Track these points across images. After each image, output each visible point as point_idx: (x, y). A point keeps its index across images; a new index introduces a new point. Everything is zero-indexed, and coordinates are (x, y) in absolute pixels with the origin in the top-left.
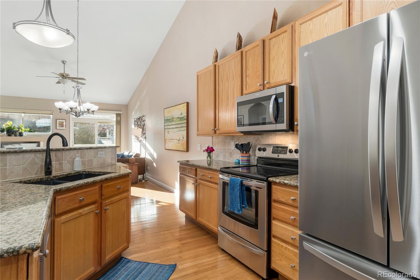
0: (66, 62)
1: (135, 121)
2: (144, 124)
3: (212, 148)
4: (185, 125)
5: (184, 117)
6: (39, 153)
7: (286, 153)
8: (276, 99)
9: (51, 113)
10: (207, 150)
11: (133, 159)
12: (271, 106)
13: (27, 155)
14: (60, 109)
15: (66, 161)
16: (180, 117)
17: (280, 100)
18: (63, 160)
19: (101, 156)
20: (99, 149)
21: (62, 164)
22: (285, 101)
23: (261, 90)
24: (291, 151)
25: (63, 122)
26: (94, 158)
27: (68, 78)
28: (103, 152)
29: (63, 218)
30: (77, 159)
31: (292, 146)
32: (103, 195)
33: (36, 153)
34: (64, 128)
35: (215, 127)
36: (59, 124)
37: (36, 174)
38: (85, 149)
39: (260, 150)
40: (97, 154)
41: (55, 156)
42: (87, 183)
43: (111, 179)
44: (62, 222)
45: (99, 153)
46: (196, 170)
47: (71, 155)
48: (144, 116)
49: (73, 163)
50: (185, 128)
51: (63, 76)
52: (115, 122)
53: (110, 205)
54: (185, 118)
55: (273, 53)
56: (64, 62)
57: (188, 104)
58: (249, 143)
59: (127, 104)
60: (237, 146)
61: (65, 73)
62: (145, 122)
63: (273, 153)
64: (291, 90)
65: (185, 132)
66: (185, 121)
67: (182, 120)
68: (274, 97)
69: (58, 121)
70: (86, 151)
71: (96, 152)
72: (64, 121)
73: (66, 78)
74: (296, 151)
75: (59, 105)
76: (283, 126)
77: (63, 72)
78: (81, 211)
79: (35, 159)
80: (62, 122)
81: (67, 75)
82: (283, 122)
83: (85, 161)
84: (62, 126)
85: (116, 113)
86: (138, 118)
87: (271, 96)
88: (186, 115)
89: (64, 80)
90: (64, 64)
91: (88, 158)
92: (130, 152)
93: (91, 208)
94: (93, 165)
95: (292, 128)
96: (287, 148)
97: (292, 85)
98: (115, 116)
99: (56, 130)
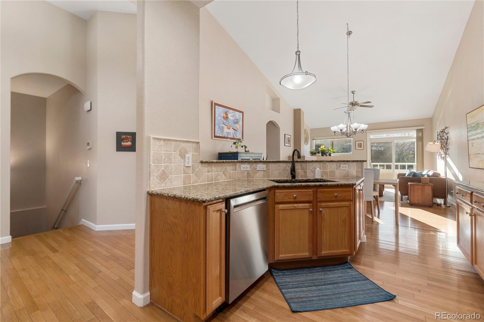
0: (355, 91)
1: (438, 135)
2: (448, 137)
6: (289, 163)
11: (425, 178)
13: (281, 164)
14: (335, 132)
15: (310, 171)
18: (307, 169)
19: (344, 168)
20: (342, 163)
21: (306, 172)
25: (361, 143)
26: (336, 170)
27: (357, 104)
28: (347, 166)
29: (281, 206)
30: (318, 169)
32: (318, 198)
33: (287, 163)
34: (362, 148)
36: (358, 145)
37: (287, 177)
38: (326, 162)
40: (340, 166)
41: (301, 166)
42: (300, 185)
43: (326, 186)
44: (280, 208)
45: (341, 165)
47: (314, 166)
48: (446, 128)
49: (314, 172)
51: (353, 104)
52: (416, 138)
53: (327, 208)
59: (431, 117)
61: (355, 101)
62: (448, 135)
69: (357, 142)
70: (328, 163)
71: (339, 165)
72: (362, 142)
73: (355, 105)
75: (334, 128)
77: (353, 101)
78: (295, 205)
79: (286, 167)
80: (360, 143)
81: (356, 102)
83: (327, 172)
84: (361, 147)
85: (417, 129)
86: (441, 130)
89: (354, 107)
90: (353, 93)
91: (329, 169)
92: (429, 171)
93: (305, 206)
94: (335, 175)
98: (415, 132)
99: (355, 150)
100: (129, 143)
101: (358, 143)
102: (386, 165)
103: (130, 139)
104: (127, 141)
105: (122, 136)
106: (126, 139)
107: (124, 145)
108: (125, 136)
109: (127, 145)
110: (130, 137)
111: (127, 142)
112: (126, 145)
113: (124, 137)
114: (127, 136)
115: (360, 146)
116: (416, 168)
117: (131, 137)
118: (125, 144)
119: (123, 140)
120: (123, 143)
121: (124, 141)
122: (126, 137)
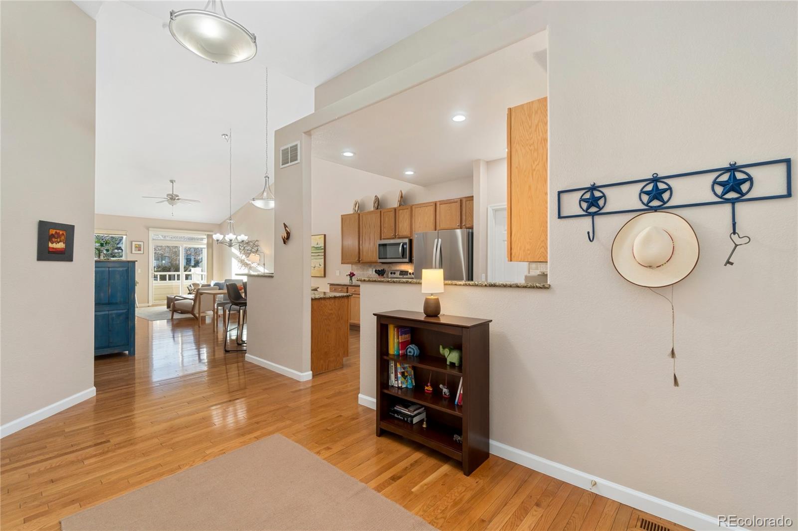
0: (175, 181)
1: (241, 245)
2: (258, 249)
3: (353, 273)
4: (323, 254)
5: (321, 247)
7: (407, 275)
8: (403, 246)
9: (125, 234)
10: (349, 275)
12: (400, 248)
16: (316, 246)
17: (405, 246)
22: (407, 247)
23: (393, 238)
24: (410, 274)
25: (141, 245)
31: (411, 271)
34: (142, 252)
35: (359, 258)
39: (391, 273)
46: (347, 288)
48: (257, 241)
50: (323, 257)
51: (172, 197)
52: (206, 244)
54: (323, 248)
55: (401, 218)
56: (172, 181)
57: (325, 235)
58: (384, 269)
60: (376, 271)
61: (174, 193)
62: (259, 247)
63: (400, 275)
64: (411, 241)
65: (323, 260)
66: (323, 251)
67: (318, 250)
68: (401, 244)
69: (134, 243)
72: (142, 243)
73: (174, 199)
74: (413, 274)
76: (407, 260)
80: (138, 245)
81: (176, 196)
82: (406, 258)
84: (140, 250)
85: (207, 235)
86: (247, 242)
87: (400, 243)
88: (323, 245)
90: (173, 183)
95: (411, 261)
96: (408, 272)
97: (411, 238)
98: (205, 237)
99: (131, 254)
100: (61, 245)
101: (135, 245)
102: (160, 275)
103: (63, 238)
104: (59, 240)
105: (51, 230)
106: (56, 236)
107: (53, 248)
108: (55, 230)
109: (58, 248)
110: (63, 234)
111: (58, 243)
112: (56, 249)
113: (54, 233)
114: (58, 231)
115: (139, 248)
116: (206, 278)
117: (65, 234)
118: (55, 247)
119: (51, 238)
120: (50, 245)
121: (54, 239)
122: (56, 232)
